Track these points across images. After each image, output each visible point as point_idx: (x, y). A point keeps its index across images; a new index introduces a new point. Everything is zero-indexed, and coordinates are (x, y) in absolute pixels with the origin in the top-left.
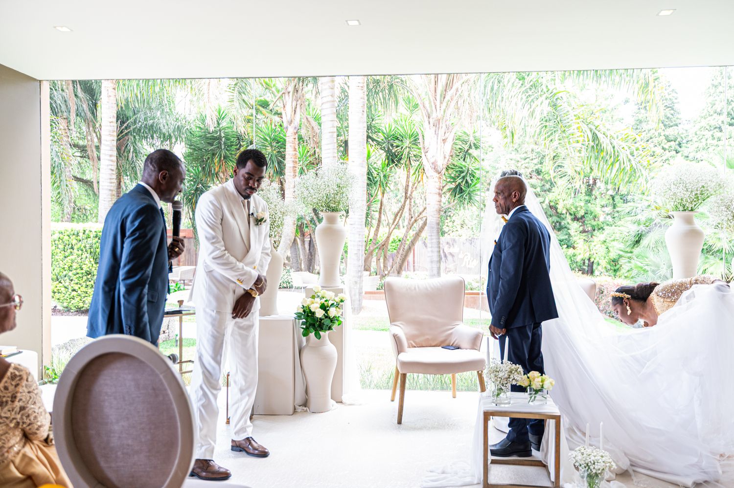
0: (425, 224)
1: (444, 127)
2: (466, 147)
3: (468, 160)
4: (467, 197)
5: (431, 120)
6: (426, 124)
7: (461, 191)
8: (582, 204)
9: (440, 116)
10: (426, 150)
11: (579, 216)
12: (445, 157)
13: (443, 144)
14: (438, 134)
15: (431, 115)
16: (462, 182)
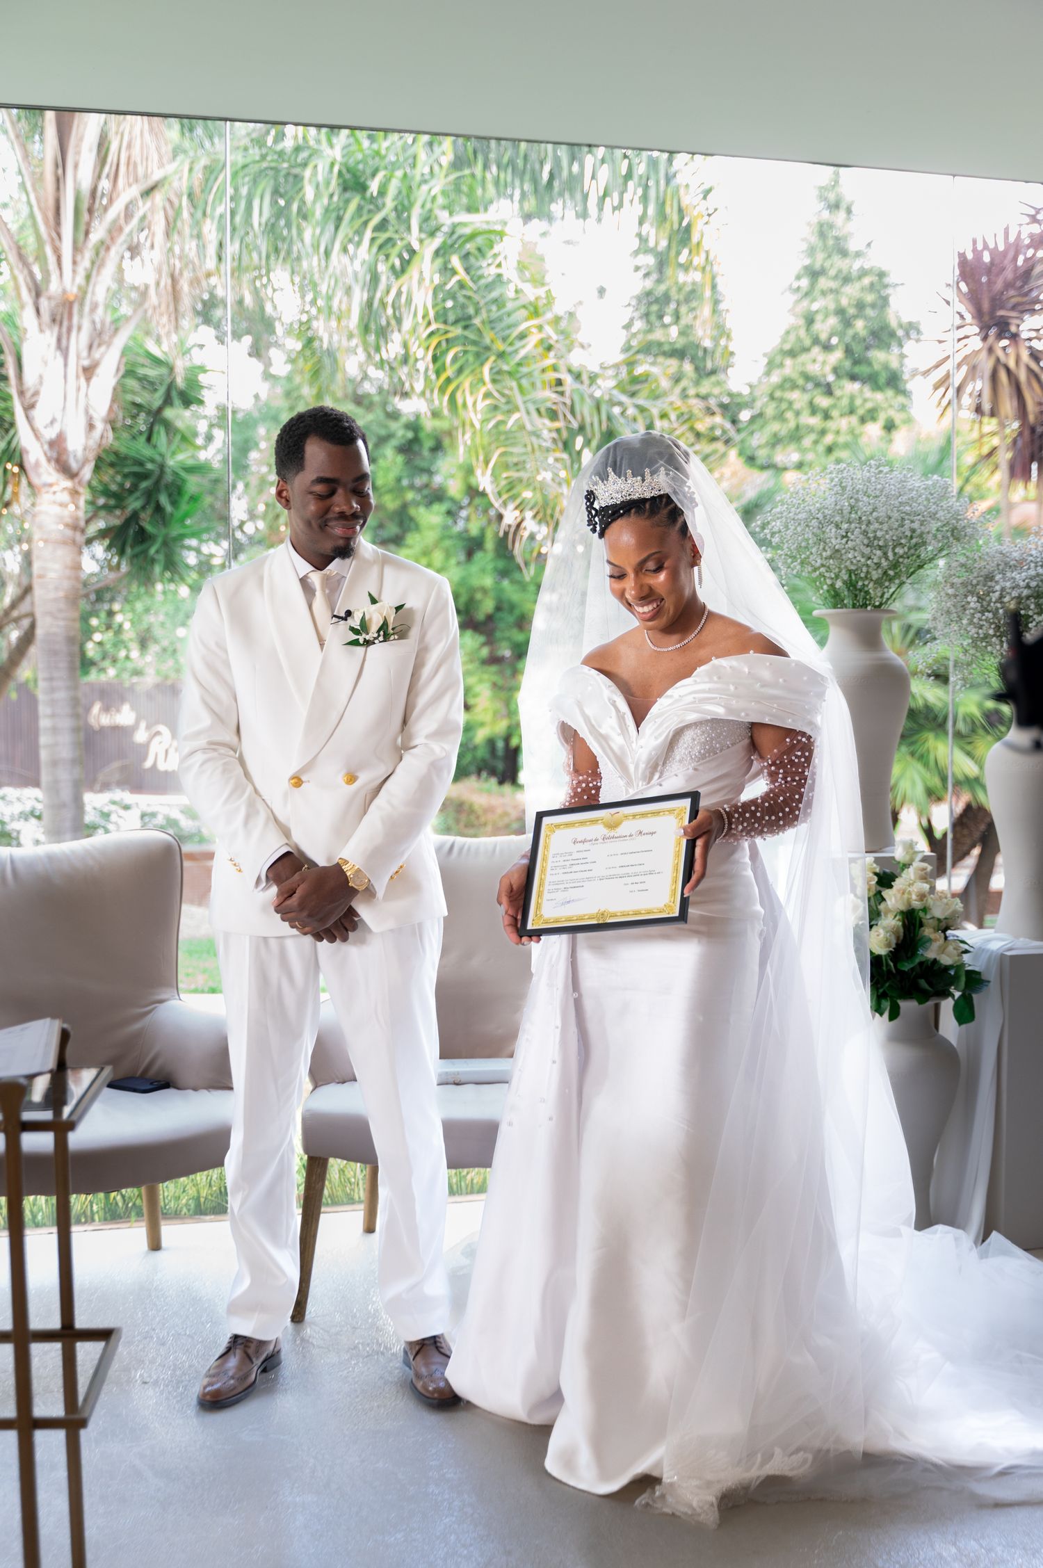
0: (28, 638)
1: (86, 325)
2: (156, 400)
3: (161, 437)
4: (161, 557)
5: (44, 303)
6: (28, 319)
7: (143, 537)
8: (488, 581)
9: (73, 290)
10: (28, 401)
11: (480, 616)
12: (91, 426)
13: (83, 380)
14: (67, 348)
15: (43, 287)
16: (143, 508)
